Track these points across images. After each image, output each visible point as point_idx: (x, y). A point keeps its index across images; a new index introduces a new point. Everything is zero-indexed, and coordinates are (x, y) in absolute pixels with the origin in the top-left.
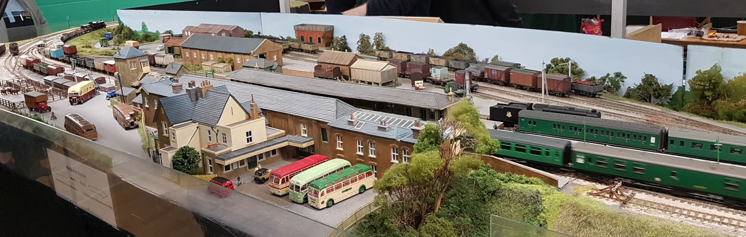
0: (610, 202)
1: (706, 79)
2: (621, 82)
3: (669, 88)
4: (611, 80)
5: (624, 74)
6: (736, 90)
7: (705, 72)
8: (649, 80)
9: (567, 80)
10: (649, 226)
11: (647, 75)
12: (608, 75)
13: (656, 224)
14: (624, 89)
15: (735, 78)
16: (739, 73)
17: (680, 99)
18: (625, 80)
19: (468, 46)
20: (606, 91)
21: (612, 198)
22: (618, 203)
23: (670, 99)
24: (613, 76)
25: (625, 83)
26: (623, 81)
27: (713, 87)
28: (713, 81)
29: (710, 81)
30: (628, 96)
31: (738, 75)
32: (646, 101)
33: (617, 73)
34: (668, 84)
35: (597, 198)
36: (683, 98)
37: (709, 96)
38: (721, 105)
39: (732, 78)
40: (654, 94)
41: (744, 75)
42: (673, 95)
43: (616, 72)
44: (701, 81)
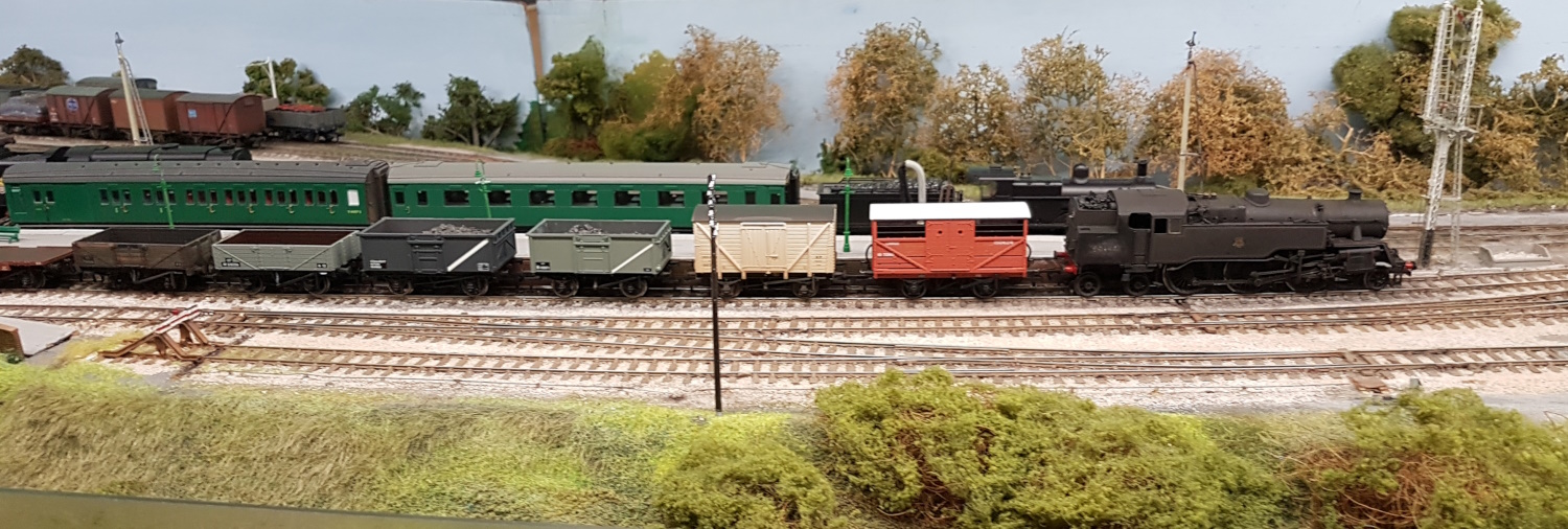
0: (159, 367)
1: (569, 72)
2: (414, 109)
3: (511, 108)
4: (386, 103)
5: (417, 87)
6: (640, 97)
7: (572, 58)
8: (464, 93)
9: (249, 102)
10: (236, 412)
11: (457, 81)
12: (375, 89)
13: (255, 406)
14: (418, 121)
15: (635, 68)
16: (641, 56)
17: (539, 133)
18: (421, 101)
20: (377, 131)
21: (164, 356)
22: (177, 366)
23: (520, 135)
24: (393, 92)
25: (423, 110)
26: (418, 106)
27: (590, 91)
28: (583, 75)
29: (579, 75)
30: (429, 134)
31: (639, 61)
32: (459, 139)
33: (401, 86)
34: (509, 99)
35: (122, 366)
36: (544, 131)
37: (585, 114)
38: (610, 131)
39: (629, 69)
40: (478, 125)
41: (651, 58)
42: (524, 125)
43: (400, 82)
44: (559, 78)
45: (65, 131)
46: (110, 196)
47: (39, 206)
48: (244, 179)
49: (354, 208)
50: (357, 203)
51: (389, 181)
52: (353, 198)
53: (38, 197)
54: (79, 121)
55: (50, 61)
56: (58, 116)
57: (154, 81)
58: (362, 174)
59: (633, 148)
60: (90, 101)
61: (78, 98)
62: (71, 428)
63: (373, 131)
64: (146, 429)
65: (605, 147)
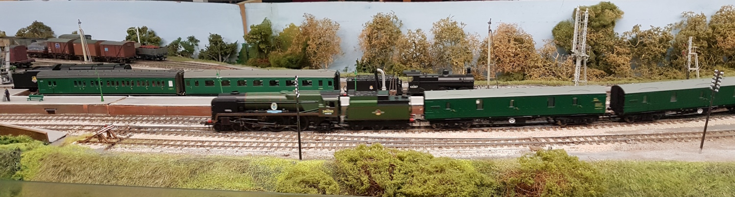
0: (99, 146)
1: (257, 32)
2: (195, 46)
3: (234, 46)
4: (184, 44)
5: (197, 38)
6: (286, 42)
7: (258, 26)
8: (216, 40)
9: (129, 45)
10: (128, 161)
11: (213, 36)
12: (180, 39)
13: (135, 159)
14: (197, 51)
15: (284, 30)
16: (286, 26)
17: (245, 56)
18: (198, 43)
19: (45, 24)
20: (181, 56)
21: (101, 142)
22: (106, 146)
23: (238, 57)
24: (187, 40)
25: (199, 47)
26: (197, 45)
27: (265, 40)
29: (261, 33)
30: (201, 57)
31: (285, 27)
32: (214, 59)
33: (190, 37)
34: (233, 43)
35: (86, 146)
36: (248, 55)
37: (264, 49)
38: (273, 56)
39: (281, 30)
40: (221, 53)
41: (290, 26)
42: (239, 53)
43: (190, 36)
44: (253, 35)
45: (54, 56)
46: (78, 83)
47: (50, 87)
48: (129, 77)
49: (171, 87)
50: (172, 86)
51: (184, 77)
52: (171, 84)
53: (50, 83)
54: (60, 52)
55: (46, 27)
56: (52, 51)
57: (90, 36)
58: (174, 74)
59: (282, 62)
60: (65, 44)
61: (60, 43)
62: (68, 168)
63: (179, 55)
64: (96, 168)
65: (271, 62)
